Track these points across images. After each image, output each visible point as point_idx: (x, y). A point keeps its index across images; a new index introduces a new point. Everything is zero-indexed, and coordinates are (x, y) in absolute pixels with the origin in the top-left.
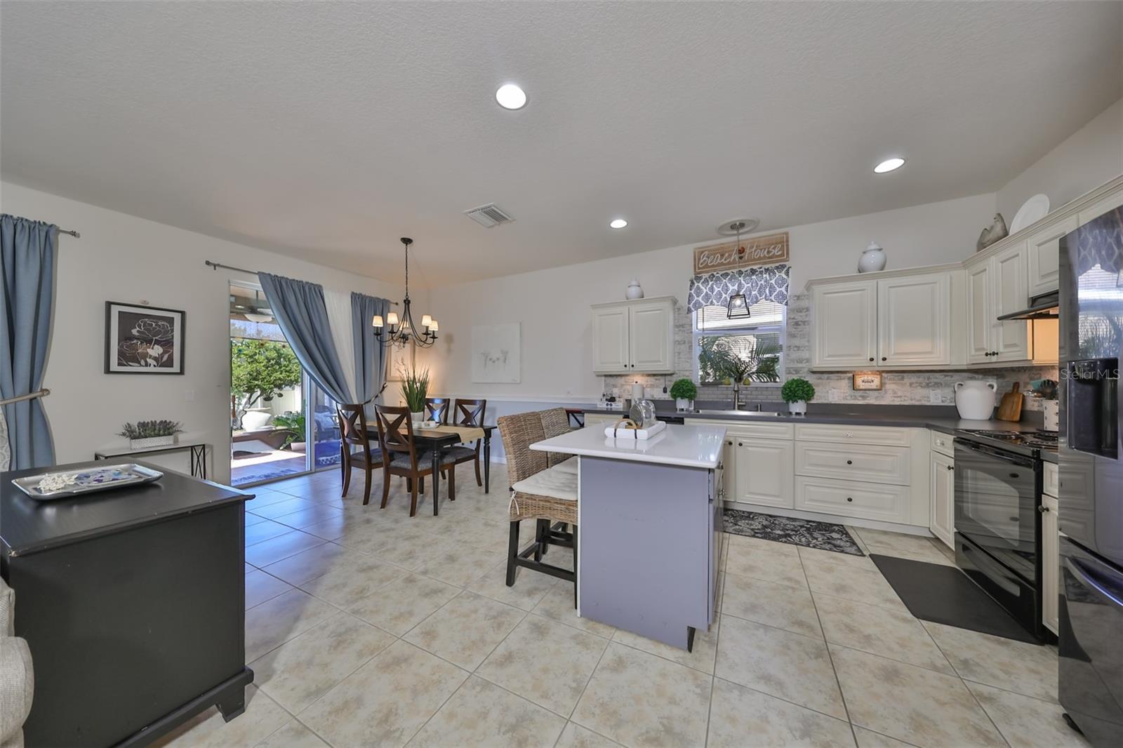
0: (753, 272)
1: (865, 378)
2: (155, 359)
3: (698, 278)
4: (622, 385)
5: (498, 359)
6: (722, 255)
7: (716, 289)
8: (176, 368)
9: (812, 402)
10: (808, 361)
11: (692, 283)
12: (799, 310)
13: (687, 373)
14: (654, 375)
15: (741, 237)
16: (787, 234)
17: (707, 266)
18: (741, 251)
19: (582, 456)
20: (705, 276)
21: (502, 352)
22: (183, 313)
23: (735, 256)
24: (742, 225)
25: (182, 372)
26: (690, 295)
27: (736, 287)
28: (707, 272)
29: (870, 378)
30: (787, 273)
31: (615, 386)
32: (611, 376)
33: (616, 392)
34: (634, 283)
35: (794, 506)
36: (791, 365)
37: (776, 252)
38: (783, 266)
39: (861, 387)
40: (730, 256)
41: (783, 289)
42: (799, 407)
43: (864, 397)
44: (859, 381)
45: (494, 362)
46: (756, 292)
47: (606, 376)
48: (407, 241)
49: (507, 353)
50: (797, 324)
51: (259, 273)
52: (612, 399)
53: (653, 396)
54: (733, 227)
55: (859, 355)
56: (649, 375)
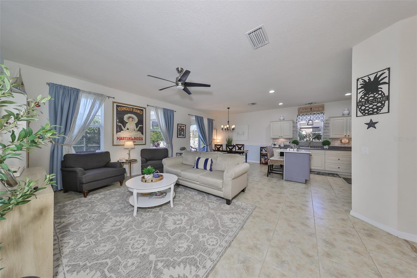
0: (314, 114)
1: (345, 140)
2: (182, 135)
3: (299, 115)
4: (277, 141)
5: (242, 134)
6: (306, 110)
7: (304, 118)
8: (184, 137)
9: (331, 146)
10: (329, 136)
11: (298, 116)
12: (327, 123)
13: (296, 138)
14: (287, 139)
15: (311, 105)
16: (324, 105)
17: (302, 112)
18: (311, 109)
19: (285, 152)
20: (301, 114)
21: (243, 132)
22: (186, 125)
23: (309, 110)
24: (311, 103)
25: (185, 137)
26: (297, 119)
27: (309, 117)
28: (302, 113)
29: (346, 140)
30: (324, 114)
31: (275, 141)
32: (274, 139)
33: (276, 143)
34: (282, 116)
35: (325, 169)
36: (325, 137)
37: (321, 109)
38: (323, 113)
39: (343, 142)
40: (308, 110)
41: (322, 118)
42: (326, 147)
43: (344, 145)
44: (343, 141)
45: (240, 135)
46: (315, 119)
47: (273, 139)
48: (229, 108)
49: (244, 133)
50: (326, 127)
51: (195, 116)
52: (275, 145)
53: (286, 144)
54: (309, 104)
55: (342, 135)
56: (285, 139)
